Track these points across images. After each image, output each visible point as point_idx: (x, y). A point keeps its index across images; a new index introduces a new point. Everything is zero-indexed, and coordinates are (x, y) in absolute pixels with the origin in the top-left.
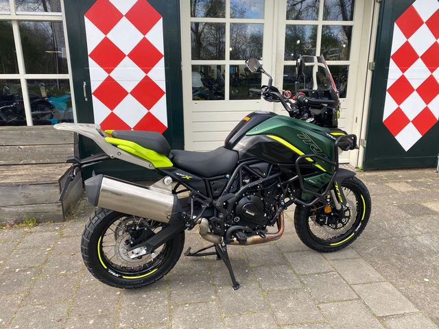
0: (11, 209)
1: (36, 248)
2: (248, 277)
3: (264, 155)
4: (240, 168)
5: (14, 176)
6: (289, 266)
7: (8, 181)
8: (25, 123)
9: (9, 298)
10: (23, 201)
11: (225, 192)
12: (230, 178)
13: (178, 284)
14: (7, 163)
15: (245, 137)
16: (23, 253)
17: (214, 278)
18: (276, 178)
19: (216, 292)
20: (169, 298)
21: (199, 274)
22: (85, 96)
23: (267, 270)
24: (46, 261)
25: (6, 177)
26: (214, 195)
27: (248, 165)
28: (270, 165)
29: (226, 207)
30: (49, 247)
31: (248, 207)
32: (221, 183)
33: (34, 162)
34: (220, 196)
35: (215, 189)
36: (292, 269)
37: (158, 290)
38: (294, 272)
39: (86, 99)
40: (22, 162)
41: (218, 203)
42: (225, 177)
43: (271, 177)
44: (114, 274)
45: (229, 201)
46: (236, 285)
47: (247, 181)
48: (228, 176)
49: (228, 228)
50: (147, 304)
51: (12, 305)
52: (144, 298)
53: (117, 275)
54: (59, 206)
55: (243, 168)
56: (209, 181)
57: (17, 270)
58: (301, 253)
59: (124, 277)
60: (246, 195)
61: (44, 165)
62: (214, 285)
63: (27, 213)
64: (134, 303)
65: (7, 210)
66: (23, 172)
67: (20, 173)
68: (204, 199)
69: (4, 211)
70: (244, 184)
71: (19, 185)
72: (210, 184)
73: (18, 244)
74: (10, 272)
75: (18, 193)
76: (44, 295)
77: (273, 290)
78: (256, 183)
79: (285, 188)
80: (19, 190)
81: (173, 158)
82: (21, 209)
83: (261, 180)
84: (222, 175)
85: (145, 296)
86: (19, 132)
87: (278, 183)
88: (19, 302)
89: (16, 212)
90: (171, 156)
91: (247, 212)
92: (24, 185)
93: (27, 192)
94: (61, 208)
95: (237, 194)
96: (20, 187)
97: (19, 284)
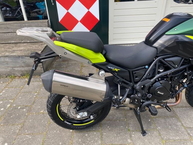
0: (18, 69)
1: (30, 92)
2: (150, 125)
3: (179, 51)
4: (157, 61)
5: (18, 50)
6: (178, 119)
7: (14, 54)
8: (23, 19)
9: (13, 128)
10: (23, 65)
11: (144, 79)
12: (148, 68)
13: (107, 127)
14: (15, 42)
15: (164, 36)
16: (23, 95)
17: (128, 124)
18: (185, 68)
19: (131, 136)
20: (102, 139)
21: (119, 121)
22: (52, 2)
23: (163, 121)
24: (34, 102)
25: (14, 51)
26: (135, 81)
27: (164, 59)
28: (182, 58)
29: (143, 89)
30: (36, 92)
31: (160, 90)
32: (142, 72)
33: (29, 42)
34: (139, 81)
35: (136, 77)
36: (180, 122)
37: (94, 131)
38: (182, 124)
39: (53, 4)
40: (23, 42)
41: (138, 86)
42: (145, 68)
43: (181, 67)
44: (68, 123)
45: (146, 85)
46: (144, 133)
47: (161, 71)
48: (147, 67)
49: (143, 102)
50: (88, 142)
51: (14, 133)
52: (86, 136)
53: (70, 124)
54: (41, 68)
55: (160, 61)
56: (132, 71)
57: (19, 107)
58: (185, 108)
59: (74, 125)
60: (159, 80)
61: (34, 43)
62: (129, 130)
63: (26, 71)
64: (80, 140)
65: (16, 69)
66: (23, 49)
67: (21, 49)
68: (127, 84)
69: (15, 69)
70: (159, 72)
71: (20, 57)
72: (133, 73)
73: (21, 89)
74: (16, 108)
75: (20, 61)
76: (31, 127)
77: (169, 139)
78: (168, 72)
79: (190, 76)
80: (20, 59)
81: (106, 53)
82: (23, 69)
83: (173, 70)
84: (142, 66)
85: (87, 135)
86: (19, 25)
87: (185, 71)
88: (18, 131)
89: (21, 70)
90: (104, 52)
91: (158, 92)
92: (22, 57)
93: (24, 60)
94: (42, 69)
95: (152, 80)
96: (20, 58)
97: (19, 118)
